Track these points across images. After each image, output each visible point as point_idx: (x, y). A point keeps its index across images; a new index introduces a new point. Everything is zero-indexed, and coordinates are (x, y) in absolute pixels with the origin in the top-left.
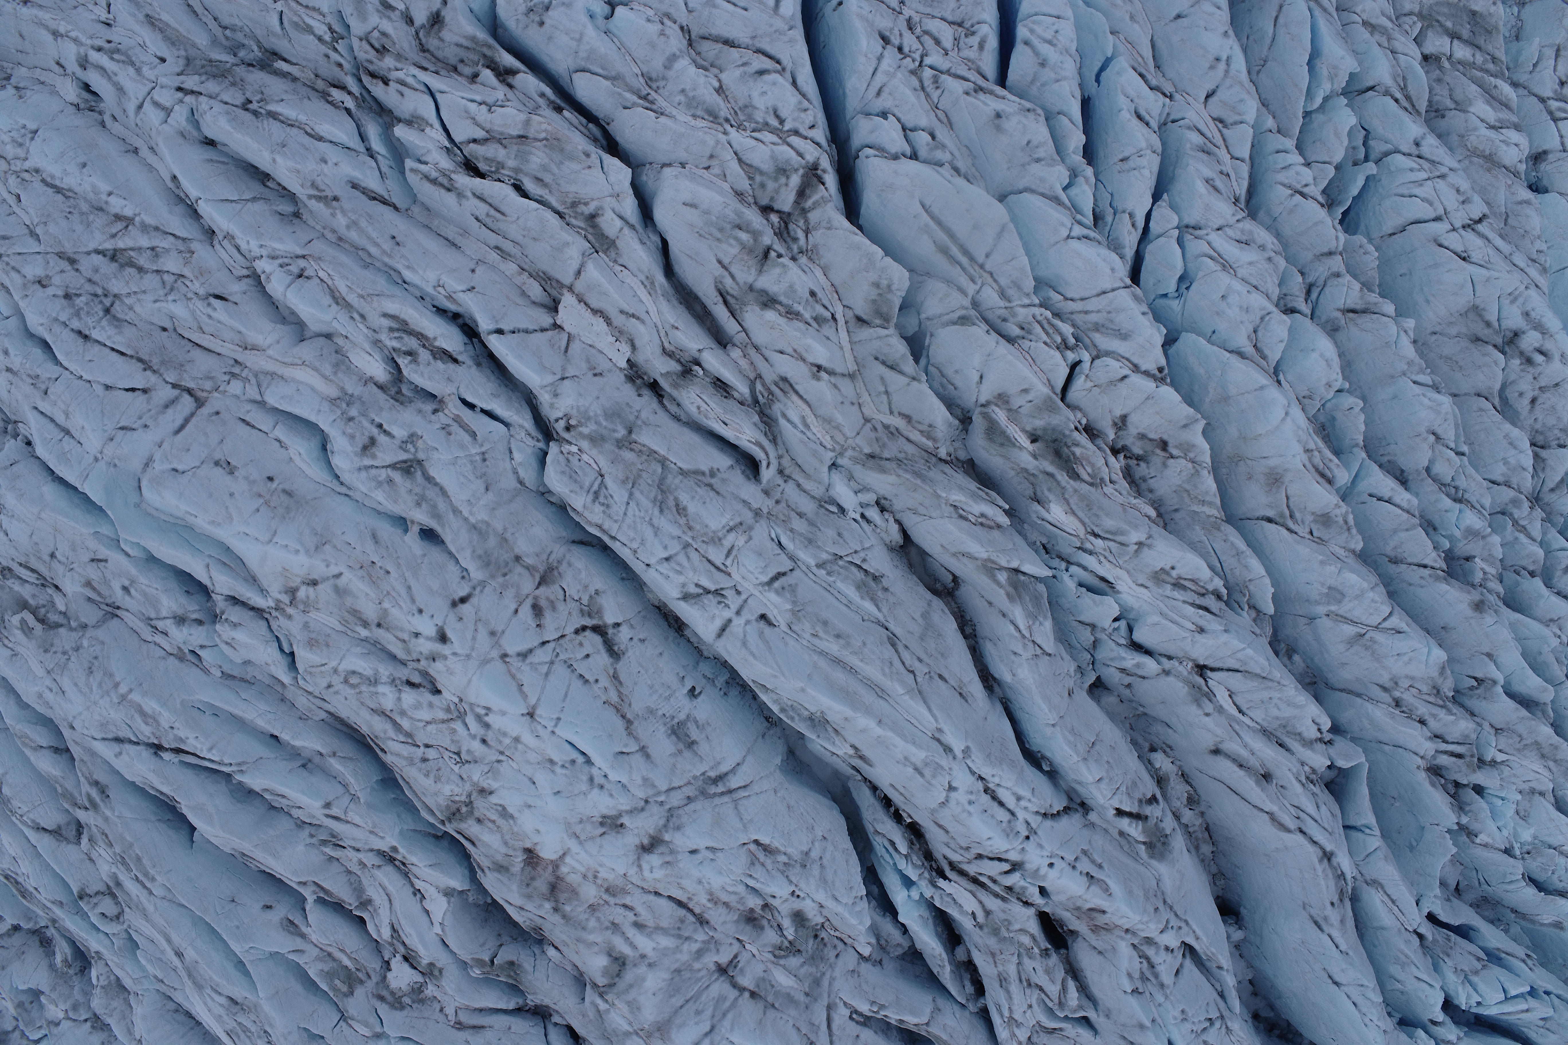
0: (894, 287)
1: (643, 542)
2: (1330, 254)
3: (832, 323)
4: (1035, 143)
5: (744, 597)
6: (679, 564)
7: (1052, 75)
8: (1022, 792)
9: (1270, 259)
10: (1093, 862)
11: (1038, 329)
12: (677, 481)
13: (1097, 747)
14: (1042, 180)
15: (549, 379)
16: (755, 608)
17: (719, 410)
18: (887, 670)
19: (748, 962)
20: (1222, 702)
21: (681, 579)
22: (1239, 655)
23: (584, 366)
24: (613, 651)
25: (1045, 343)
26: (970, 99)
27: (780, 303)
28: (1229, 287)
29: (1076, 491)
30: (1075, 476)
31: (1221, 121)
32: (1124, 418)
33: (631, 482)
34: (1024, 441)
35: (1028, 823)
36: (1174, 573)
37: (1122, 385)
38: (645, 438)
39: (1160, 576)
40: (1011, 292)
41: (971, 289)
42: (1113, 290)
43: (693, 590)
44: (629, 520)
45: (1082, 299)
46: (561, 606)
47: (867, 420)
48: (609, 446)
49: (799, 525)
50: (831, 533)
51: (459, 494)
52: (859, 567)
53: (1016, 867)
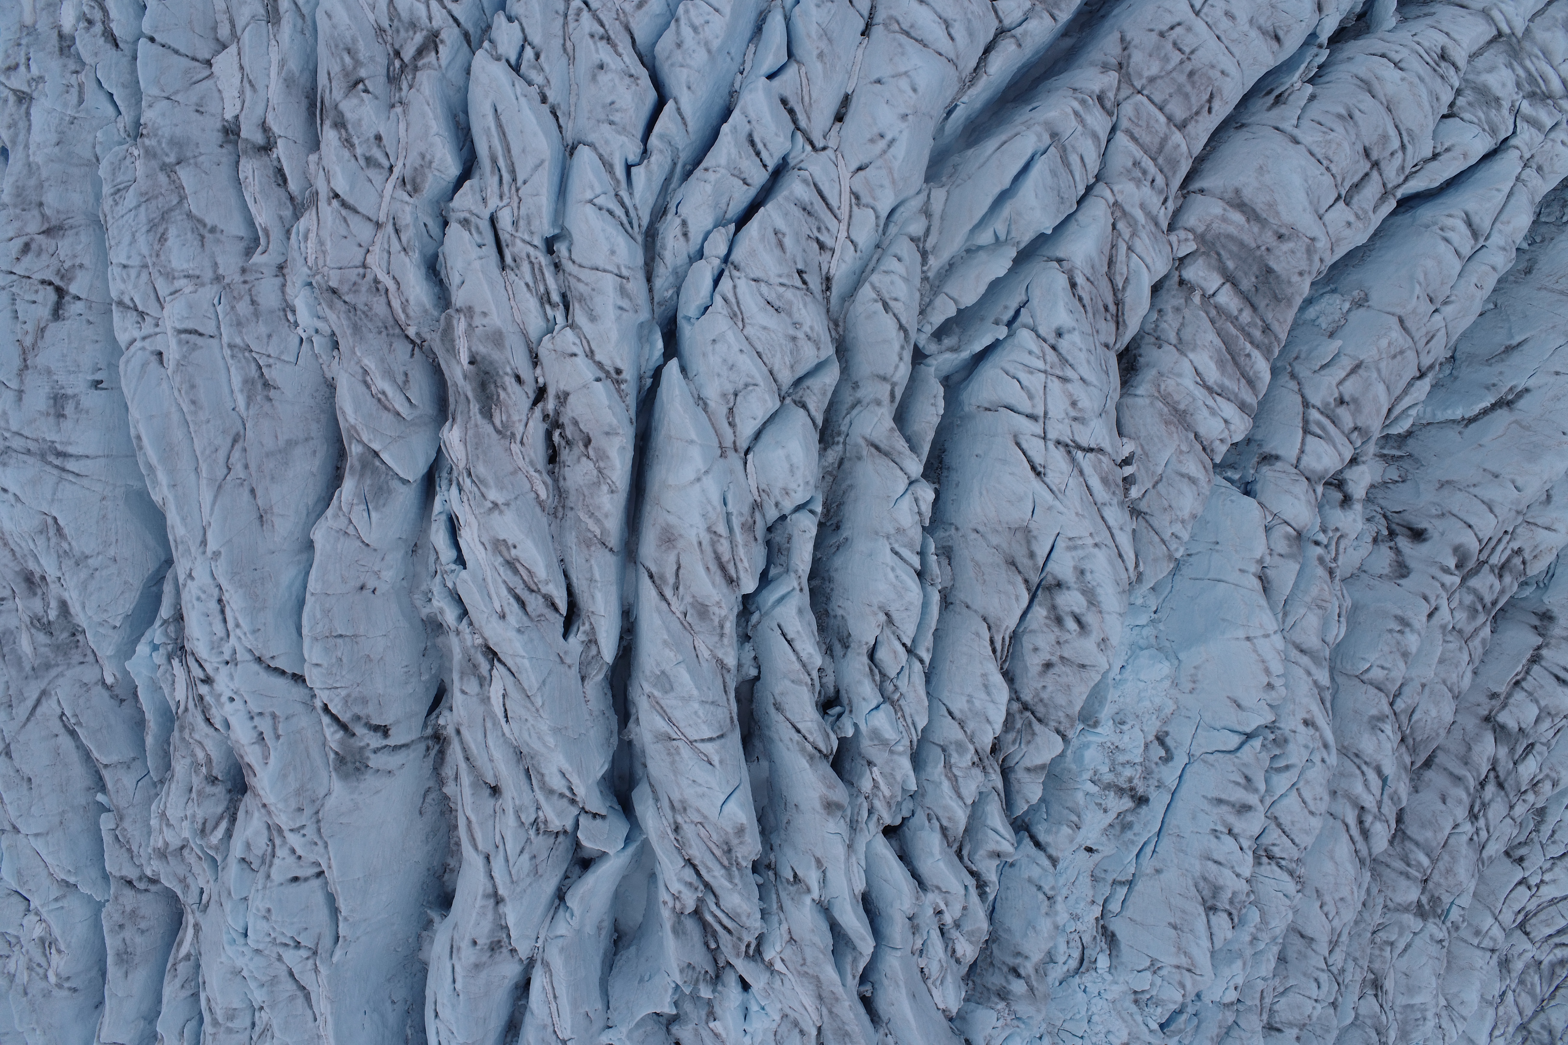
0: (434, 165)
1: (117, 244)
2: (884, 379)
3: (386, 173)
4: (617, 106)
5: (157, 330)
6: (129, 276)
7: (680, 58)
8: (241, 622)
9: (794, 339)
10: (275, 729)
11: (526, 267)
12: (179, 218)
13: (340, 641)
14: (607, 142)
15: (155, 91)
16: (158, 344)
17: (257, 188)
18: (207, 452)
19: (9, 611)
20: (492, 695)
21: (122, 287)
22: (518, 660)
23: (194, 99)
24: (57, 313)
25: (527, 285)
26: (590, 41)
27: (346, 130)
28: (723, 335)
29: (476, 426)
30: (487, 414)
31: (857, 198)
32: (567, 395)
33: (147, 198)
34: (464, 358)
35: (235, 652)
36: (513, 552)
37: (569, 360)
38: (185, 175)
39: (499, 546)
40: (522, 223)
41: (493, 202)
42: (605, 271)
43: (127, 300)
44: (121, 222)
45: (580, 266)
46: (44, 257)
47: (364, 266)
48: (154, 164)
49: (243, 308)
50: (263, 329)
51: (36, 136)
52: (260, 368)
53: (208, 680)
